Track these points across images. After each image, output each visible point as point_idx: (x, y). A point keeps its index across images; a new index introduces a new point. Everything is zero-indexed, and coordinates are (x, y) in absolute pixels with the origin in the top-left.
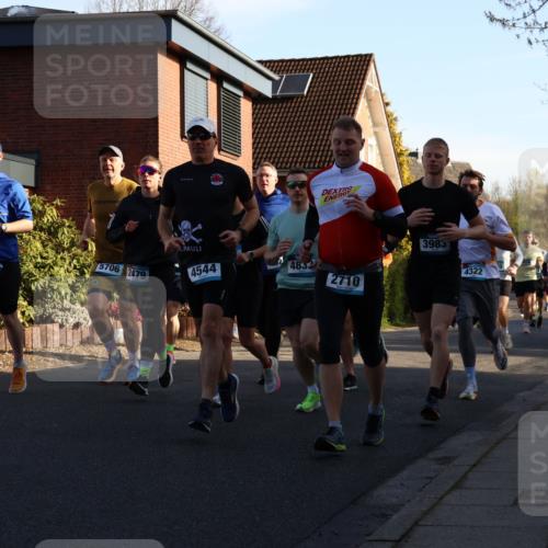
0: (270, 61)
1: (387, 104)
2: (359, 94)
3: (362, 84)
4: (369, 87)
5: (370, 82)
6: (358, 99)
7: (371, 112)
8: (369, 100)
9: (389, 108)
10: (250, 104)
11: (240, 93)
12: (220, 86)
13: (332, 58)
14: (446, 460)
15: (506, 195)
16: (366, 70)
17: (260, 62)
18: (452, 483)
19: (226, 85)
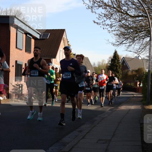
0: (39, 30)
1: (68, 42)
2: (61, 39)
3: (62, 37)
4: (64, 38)
5: (64, 36)
6: (61, 40)
7: (64, 43)
8: (64, 41)
9: (69, 43)
10: (34, 40)
11: (31, 37)
12: (26, 35)
13: (55, 30)
14: (80, 131)
15: (97, 66)
16: (63, 33)
17: (37, 30)
18: (82, 137)
19: (28, 35)
